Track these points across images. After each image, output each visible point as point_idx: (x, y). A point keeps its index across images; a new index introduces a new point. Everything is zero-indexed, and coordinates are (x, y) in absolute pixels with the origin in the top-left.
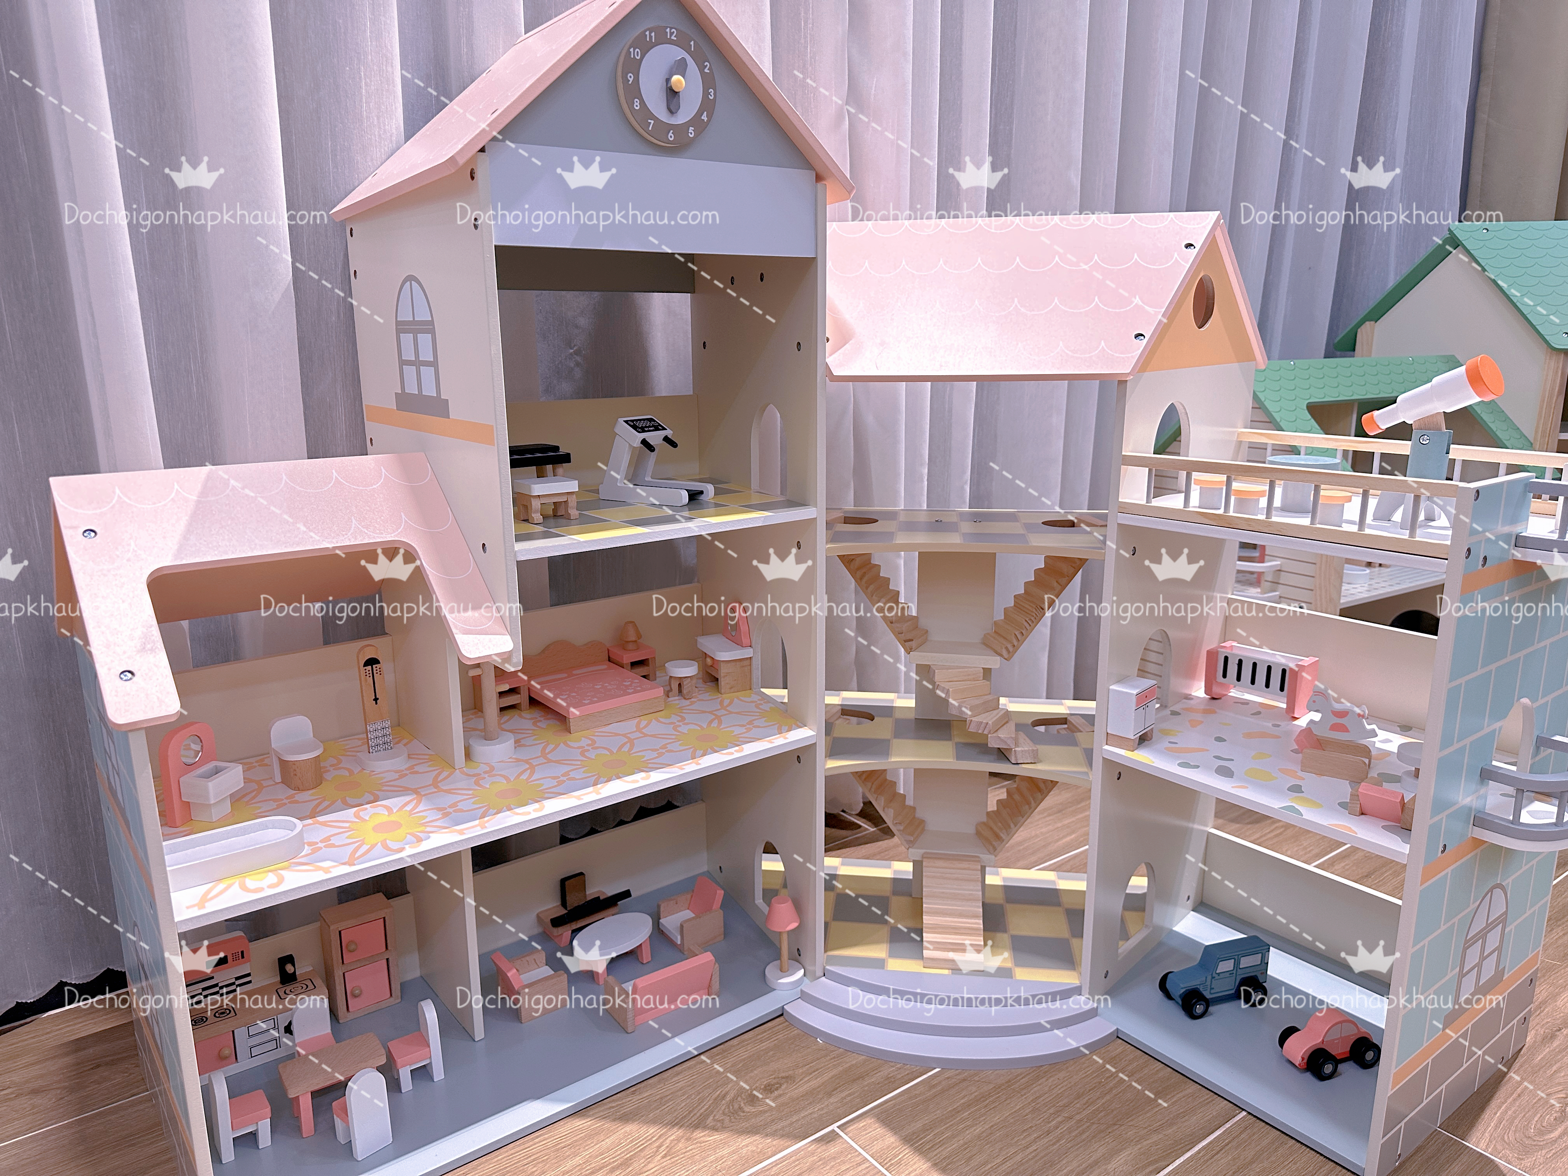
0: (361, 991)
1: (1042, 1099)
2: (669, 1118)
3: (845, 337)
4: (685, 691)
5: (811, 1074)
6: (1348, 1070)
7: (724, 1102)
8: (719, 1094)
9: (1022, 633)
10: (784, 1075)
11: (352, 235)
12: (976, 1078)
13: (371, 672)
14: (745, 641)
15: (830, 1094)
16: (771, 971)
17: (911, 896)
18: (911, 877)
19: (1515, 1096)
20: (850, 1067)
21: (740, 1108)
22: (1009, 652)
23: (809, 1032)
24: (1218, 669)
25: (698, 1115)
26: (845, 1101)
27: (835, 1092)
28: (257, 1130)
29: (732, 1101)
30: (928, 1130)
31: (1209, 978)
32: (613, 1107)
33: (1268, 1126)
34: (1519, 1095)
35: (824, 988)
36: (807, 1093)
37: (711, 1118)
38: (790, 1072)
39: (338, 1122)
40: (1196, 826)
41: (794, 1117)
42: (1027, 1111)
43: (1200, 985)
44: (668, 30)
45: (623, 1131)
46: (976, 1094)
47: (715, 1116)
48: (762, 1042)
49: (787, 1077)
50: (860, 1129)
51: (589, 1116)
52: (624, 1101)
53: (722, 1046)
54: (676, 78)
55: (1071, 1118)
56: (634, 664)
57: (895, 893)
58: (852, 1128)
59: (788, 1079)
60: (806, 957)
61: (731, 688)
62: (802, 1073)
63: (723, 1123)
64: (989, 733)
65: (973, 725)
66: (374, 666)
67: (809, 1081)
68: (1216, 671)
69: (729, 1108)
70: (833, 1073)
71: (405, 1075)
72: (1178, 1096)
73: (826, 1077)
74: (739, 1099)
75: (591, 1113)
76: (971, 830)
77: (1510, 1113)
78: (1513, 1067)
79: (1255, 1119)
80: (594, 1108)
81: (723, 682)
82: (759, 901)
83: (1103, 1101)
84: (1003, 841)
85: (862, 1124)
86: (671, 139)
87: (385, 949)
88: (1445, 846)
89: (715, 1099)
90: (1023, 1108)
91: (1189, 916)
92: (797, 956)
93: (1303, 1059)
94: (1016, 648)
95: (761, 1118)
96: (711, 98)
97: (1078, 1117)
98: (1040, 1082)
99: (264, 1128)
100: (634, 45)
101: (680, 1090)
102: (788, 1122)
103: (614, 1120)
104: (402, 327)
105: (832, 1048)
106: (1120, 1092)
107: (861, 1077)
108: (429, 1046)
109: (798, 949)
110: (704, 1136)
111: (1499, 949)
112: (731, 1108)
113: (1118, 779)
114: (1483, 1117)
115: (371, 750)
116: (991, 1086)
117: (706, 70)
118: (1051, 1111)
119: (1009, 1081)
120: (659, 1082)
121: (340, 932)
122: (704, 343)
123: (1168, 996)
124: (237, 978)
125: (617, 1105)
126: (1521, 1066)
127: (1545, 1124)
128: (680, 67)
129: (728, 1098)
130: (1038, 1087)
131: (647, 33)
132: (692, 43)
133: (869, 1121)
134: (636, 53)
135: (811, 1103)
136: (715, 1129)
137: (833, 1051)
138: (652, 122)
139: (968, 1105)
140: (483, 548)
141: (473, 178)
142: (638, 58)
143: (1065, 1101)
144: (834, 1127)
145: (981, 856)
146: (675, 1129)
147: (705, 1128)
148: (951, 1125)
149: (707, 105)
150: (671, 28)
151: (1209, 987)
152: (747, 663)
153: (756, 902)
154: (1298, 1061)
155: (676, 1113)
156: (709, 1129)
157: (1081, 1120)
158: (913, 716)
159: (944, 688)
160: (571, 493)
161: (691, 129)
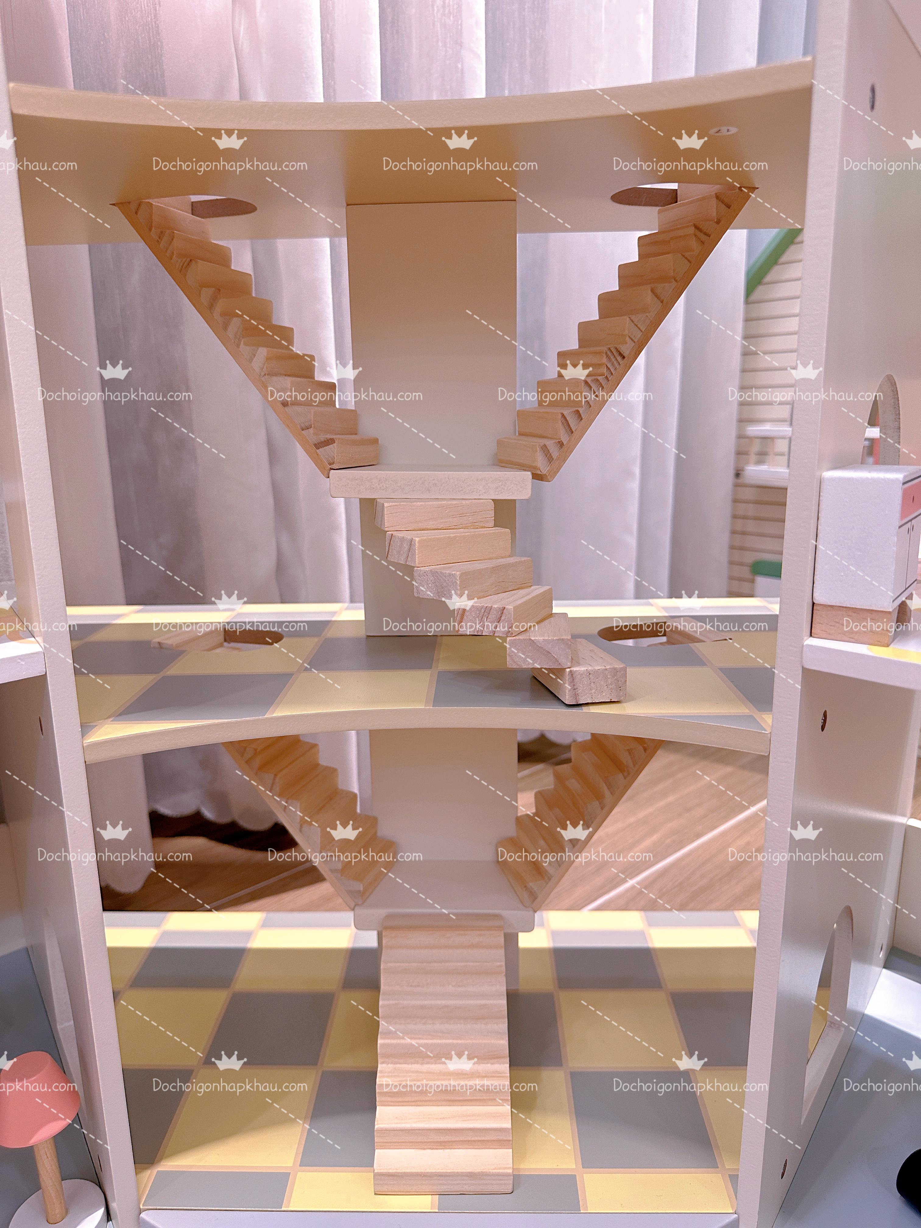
16: (24, 1220)
22: (549, 458)
40: (897, 819)
64: (509, 633)
84: (550, 878)
91: (887, 980)
94: (564, 451)
145: (505, 913)
158: (362, 633)
159: (403, 539)
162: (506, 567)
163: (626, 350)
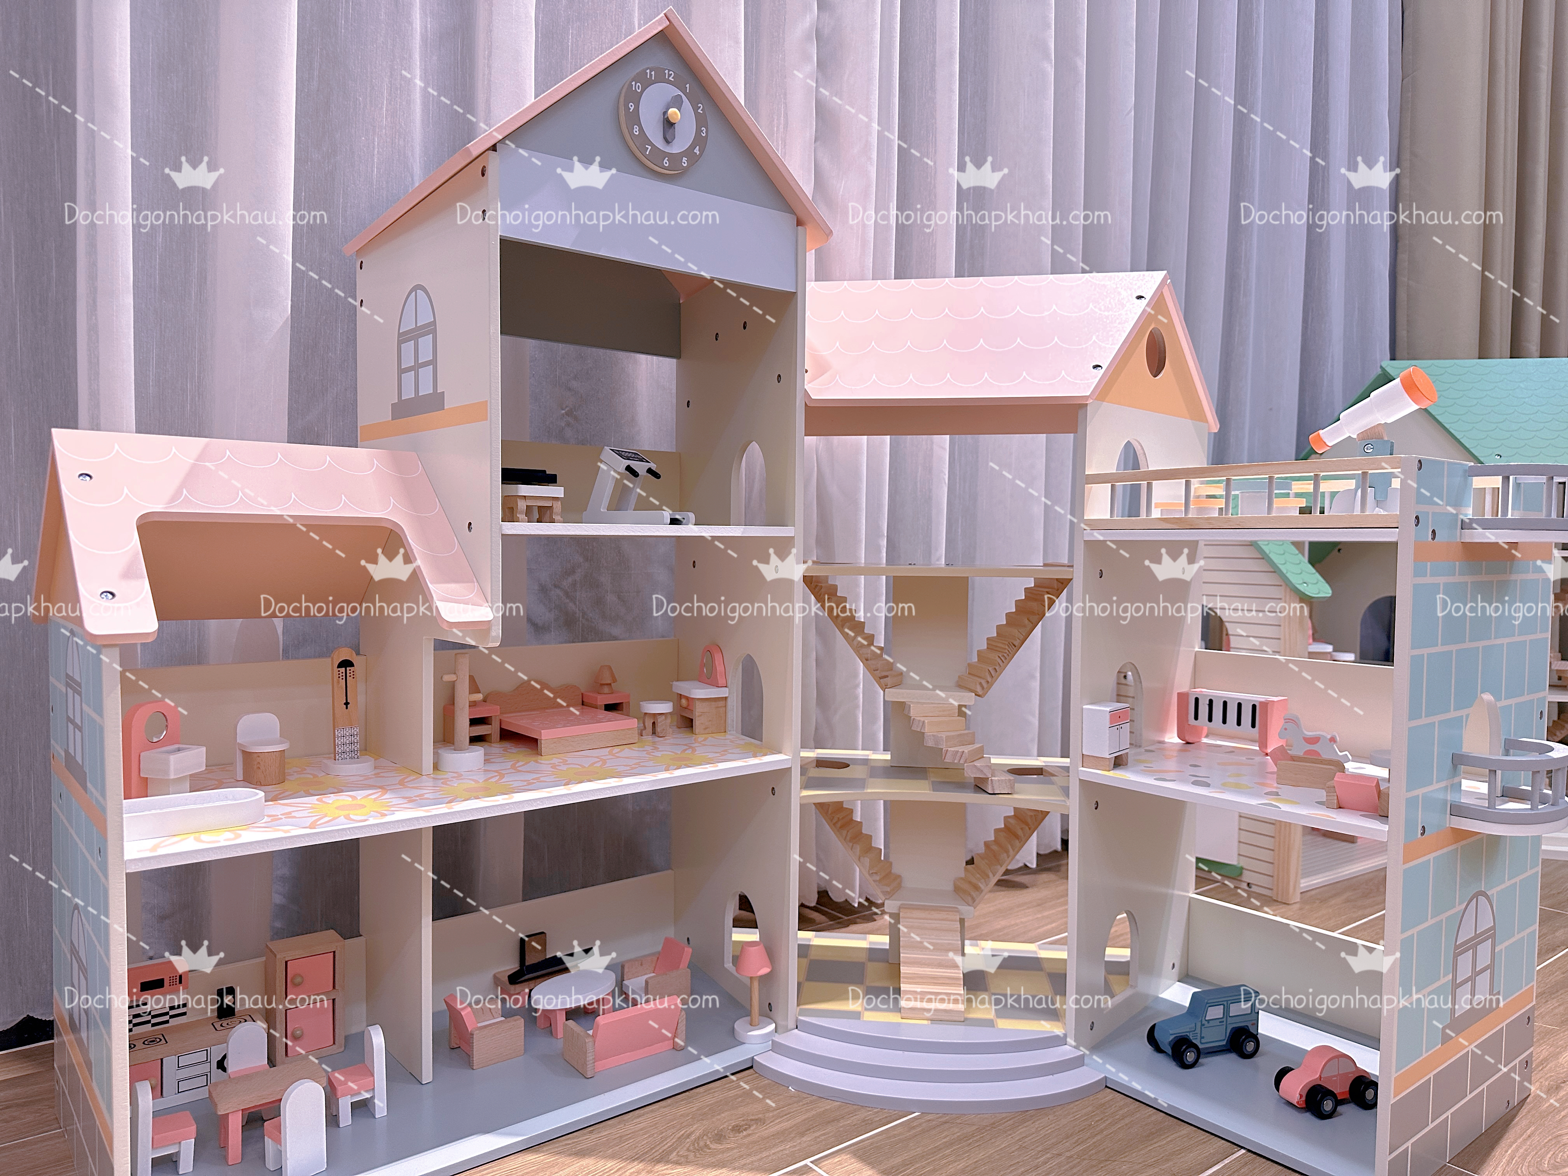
0: (303, 1033)
1: (1030, 1138)
2: (629, 1153)
3: (823, 368)
4: (659, 729)
5: (783, 1116)
6: (1349, 1111)
7: (688, 1140)
8: (683, 1135)
9: (995, 669)
10: (753, 1118)
11: (361, 268)
12: (959, 1121)
13: (344, 674)
14: (721, 681)
15: (802, 1134)
16: (739, 1025)
17: (888, 962)
18: (888, 947)
19: (1525, 1136)
20: (824, 1112)
21: (706, 1146)
22: (983, 688)
23: (780, 1081)
24: (1189, 712)
25: (661, 1151)
26: (818, 1140)
27: (808, 1132)
28: (178, 1153)
29: (698, 1139)
30: (908, 1165)
31: (1199, 1025)
32: (569, 1144)
33: (1269, 1162)
34: (1529, 1136)
35: (797, 1039)
36: (778, 1133)
37: (675, 1154)
38: (760, 1116)
39: (268, 1142)
40: (1176, 892)
41: (764, 1153)
42: (1013, 1149)
43: (1189, 1032)
44: (666, 72)
45: (579, 1164)
46: (958, 1134)
47: (678, 1152)
48: (730, 1090)
49: (757, 1120)
50: (835, 1163)
51: (543, 1152)
52: (580, 1139)
53: (687, 1093)
54: (672, 111)
55: (1059, 1155)
56: (609, 707)
57: (870, 960)
58: (827, 1162)
59: (756, 1121)
60: (778, 1013)
61: (705, 729)
62: (773, 1116)
63: (687, 1158)
64: (965, 762)
65: (948, 754)
66: (348, 669)
67: (780, 1123)
68: (1187, 714)
69: (694, 1145)
70: (806, 1116)
71: (345, 1105)
72: (1173, 1136)
73: (799, 1119)
74: (705, 1138)
75: (545, 1149)
76: (950, 887)
77: (1521, 1151)
78: (1520, 1113)
79: (1254, 1156)
80: (547, 1145)
81: (697, 723)
82: (729, 965)
83: (1094, 1140)
84: (982, 891)
85: (838, 1159)
86: (667, 165)
87: (332, 988)
88: (1423, 827)
89: (679, 1138)
90: (1009, 1146)
91: (1175, 986)
92: (768, 1011)
93: (1301, 1096)
94: (990, 684)
95: (729, 1154)
96: (704, 135)
97: (1068, 1154)
98: (1025, 1125)
99: (187, 1149)
100: (636, 79)
101: (641, 1130)
102: (758, 1157)
103: (570, 1155)
104: (403, 338)
105: (805, 1096)
106: (1112, 1133)
107: (836, 1120)
108: (373, 1076)
109: (770, 1004)
110: (667, 1169)
111: (1491, 967)
112: (696, 1145)
113: (1096, 808)
114: (1493, 1154)
115: (337, 757)
116: (974, 1128)
117: (699, 111)
118: (1039, 1149)
119: (994, 1123)
120: (619, 1123)
121: (286, 962)
122: (689, 402)
123: (1158, 1049)
124: (173, 1008)
125: (573, 1143)
126: (1529, 1112)
127: (1558, 1160)
128: (677, 102)
129: (693, 1137)
130: (1024, 1129)
131: (648, 71)
132: (688, 86)
133: (844, 1157)
134: (637, 87)
135: (782, 1141)
136: (678, 1163)
137: (805, 1098)
138: (650, 147)
139: (951, 1144)
140: (469, 527)
141: (483, 175)
142: (639, 91)
143: (1053, 1141)
144: (807, 1162)
145: (959, 907)
146: (636, 1163)
147: (668, 1162)
148: (933, 1161)
149: (699, 141)
150: (669, 71)
151: (1199, 1035)
152: (721, 703)
153: (725, 966)
154: (1295, 1099)
155: (638, 1149)
156: (672, 1163)
157: (1071, 1157)
158: (889, 765)
159: (919, 721)
160: (557, 499)
161: (684, 159)
162: (964, 734)
163: (1017, 643)
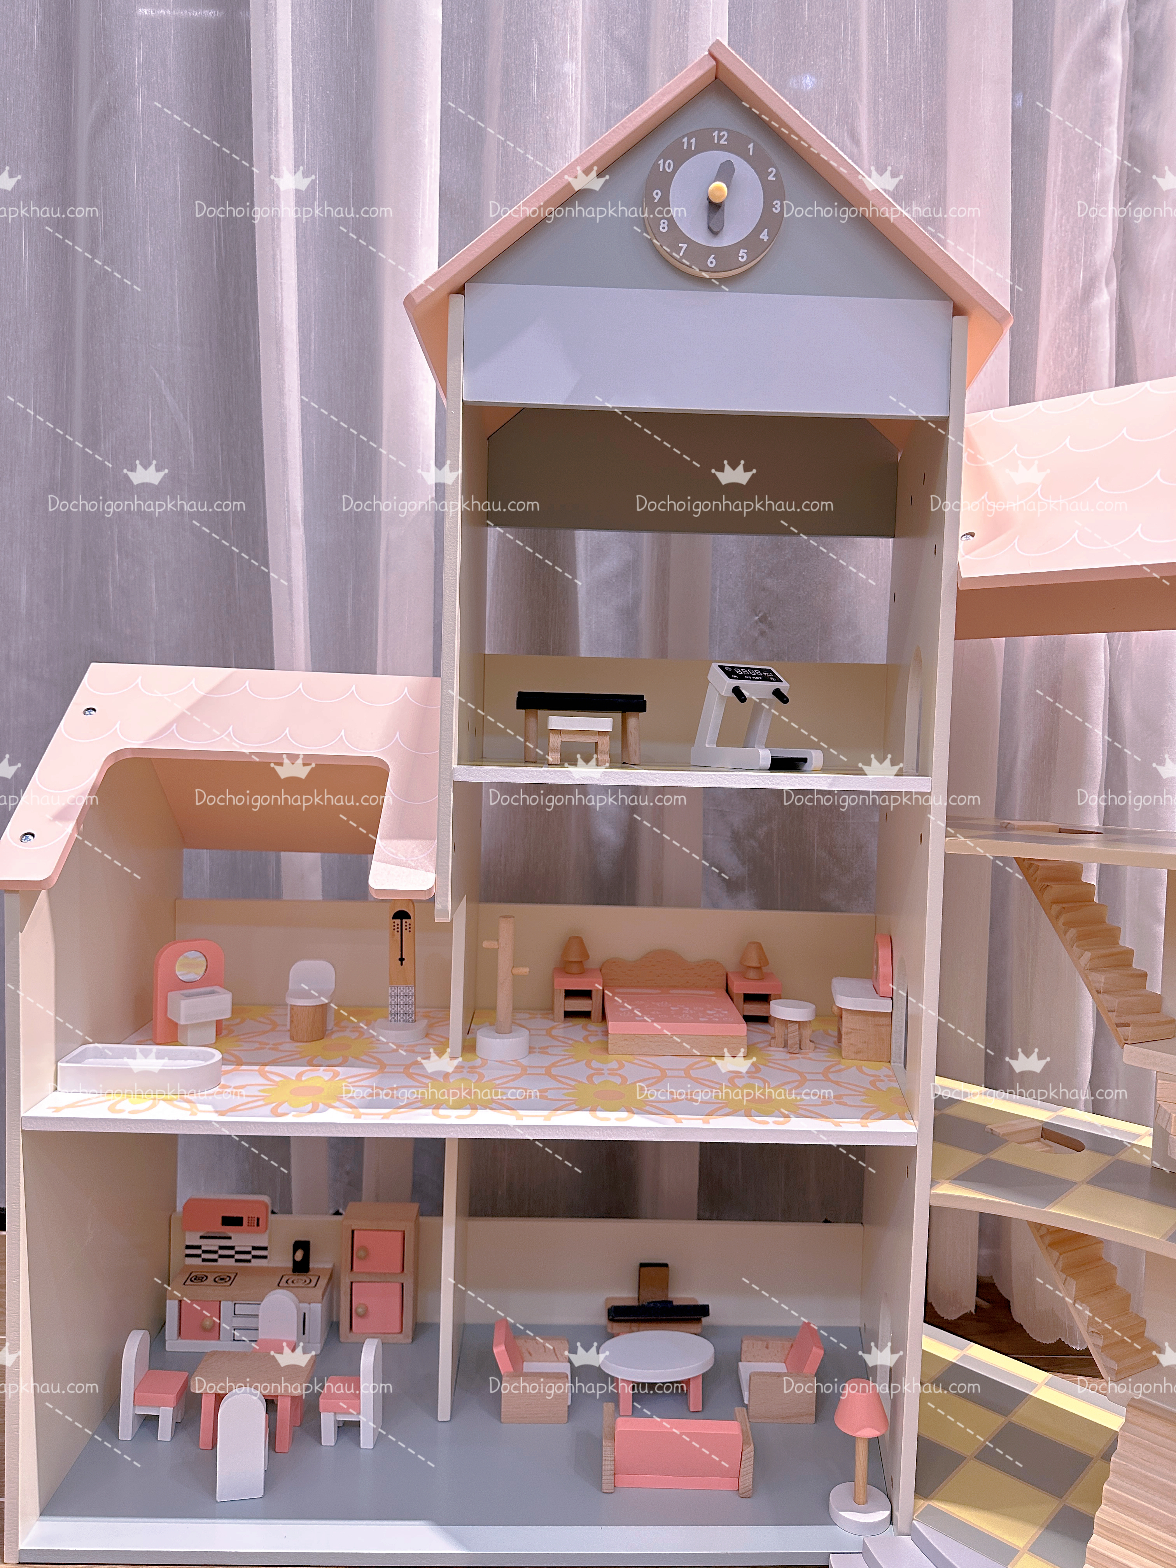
0: (368, 1314)
4: (790, 1042)
13: (399, 927)
14: (884, 989)
16: (838, 1492)
28: (158, 1417)
44: (716, 134)
54: (716, 186)
56: (749, 998)
61: (857, 1053)
66: (404, 921)
71: (328, 1423)
81: (847, 1041)
86: (713, 265)
87: (399, 1271)
92: (890, 1488)
96: (776, 211)
99: (166, 1416)
100: (665, 156)
108: (360, 1398)
109: (892, 1478)
115: (389, 1018)
117: (771, 178)
121: (353, 1231)
122: (895, 594)
124: (254, 1248)
128: (726, 173)
131: (685, 140)
132: (751, 146)
134: (667, 165)
138: (685, 246)
142: (670, 170)
149: (769, 220)
150: (720, 131)
152: (885, 1021)
160: (604, 733)
161: (742, 252)
